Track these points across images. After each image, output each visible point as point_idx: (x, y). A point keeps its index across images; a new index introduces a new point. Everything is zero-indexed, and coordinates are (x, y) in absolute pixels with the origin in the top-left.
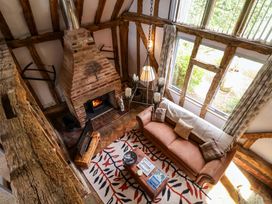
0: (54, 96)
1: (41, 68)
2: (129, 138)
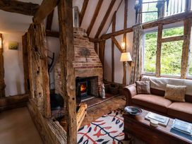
2: (117, 114)
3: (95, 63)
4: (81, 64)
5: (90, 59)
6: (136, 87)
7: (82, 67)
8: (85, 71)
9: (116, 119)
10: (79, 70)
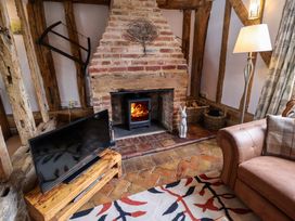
0: (80, 92)
1: (73, 37)
2: (190, 191)
3: (168, 60)
4: (129, 62)
5: (154, 49)
6: (266, 132)
7: (130, 69)
8: (139, 77)
9: (181, 208)
10: (124, 73)
